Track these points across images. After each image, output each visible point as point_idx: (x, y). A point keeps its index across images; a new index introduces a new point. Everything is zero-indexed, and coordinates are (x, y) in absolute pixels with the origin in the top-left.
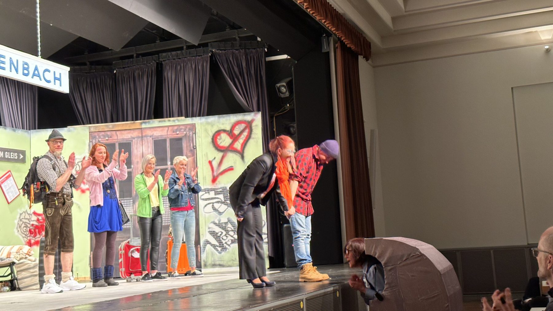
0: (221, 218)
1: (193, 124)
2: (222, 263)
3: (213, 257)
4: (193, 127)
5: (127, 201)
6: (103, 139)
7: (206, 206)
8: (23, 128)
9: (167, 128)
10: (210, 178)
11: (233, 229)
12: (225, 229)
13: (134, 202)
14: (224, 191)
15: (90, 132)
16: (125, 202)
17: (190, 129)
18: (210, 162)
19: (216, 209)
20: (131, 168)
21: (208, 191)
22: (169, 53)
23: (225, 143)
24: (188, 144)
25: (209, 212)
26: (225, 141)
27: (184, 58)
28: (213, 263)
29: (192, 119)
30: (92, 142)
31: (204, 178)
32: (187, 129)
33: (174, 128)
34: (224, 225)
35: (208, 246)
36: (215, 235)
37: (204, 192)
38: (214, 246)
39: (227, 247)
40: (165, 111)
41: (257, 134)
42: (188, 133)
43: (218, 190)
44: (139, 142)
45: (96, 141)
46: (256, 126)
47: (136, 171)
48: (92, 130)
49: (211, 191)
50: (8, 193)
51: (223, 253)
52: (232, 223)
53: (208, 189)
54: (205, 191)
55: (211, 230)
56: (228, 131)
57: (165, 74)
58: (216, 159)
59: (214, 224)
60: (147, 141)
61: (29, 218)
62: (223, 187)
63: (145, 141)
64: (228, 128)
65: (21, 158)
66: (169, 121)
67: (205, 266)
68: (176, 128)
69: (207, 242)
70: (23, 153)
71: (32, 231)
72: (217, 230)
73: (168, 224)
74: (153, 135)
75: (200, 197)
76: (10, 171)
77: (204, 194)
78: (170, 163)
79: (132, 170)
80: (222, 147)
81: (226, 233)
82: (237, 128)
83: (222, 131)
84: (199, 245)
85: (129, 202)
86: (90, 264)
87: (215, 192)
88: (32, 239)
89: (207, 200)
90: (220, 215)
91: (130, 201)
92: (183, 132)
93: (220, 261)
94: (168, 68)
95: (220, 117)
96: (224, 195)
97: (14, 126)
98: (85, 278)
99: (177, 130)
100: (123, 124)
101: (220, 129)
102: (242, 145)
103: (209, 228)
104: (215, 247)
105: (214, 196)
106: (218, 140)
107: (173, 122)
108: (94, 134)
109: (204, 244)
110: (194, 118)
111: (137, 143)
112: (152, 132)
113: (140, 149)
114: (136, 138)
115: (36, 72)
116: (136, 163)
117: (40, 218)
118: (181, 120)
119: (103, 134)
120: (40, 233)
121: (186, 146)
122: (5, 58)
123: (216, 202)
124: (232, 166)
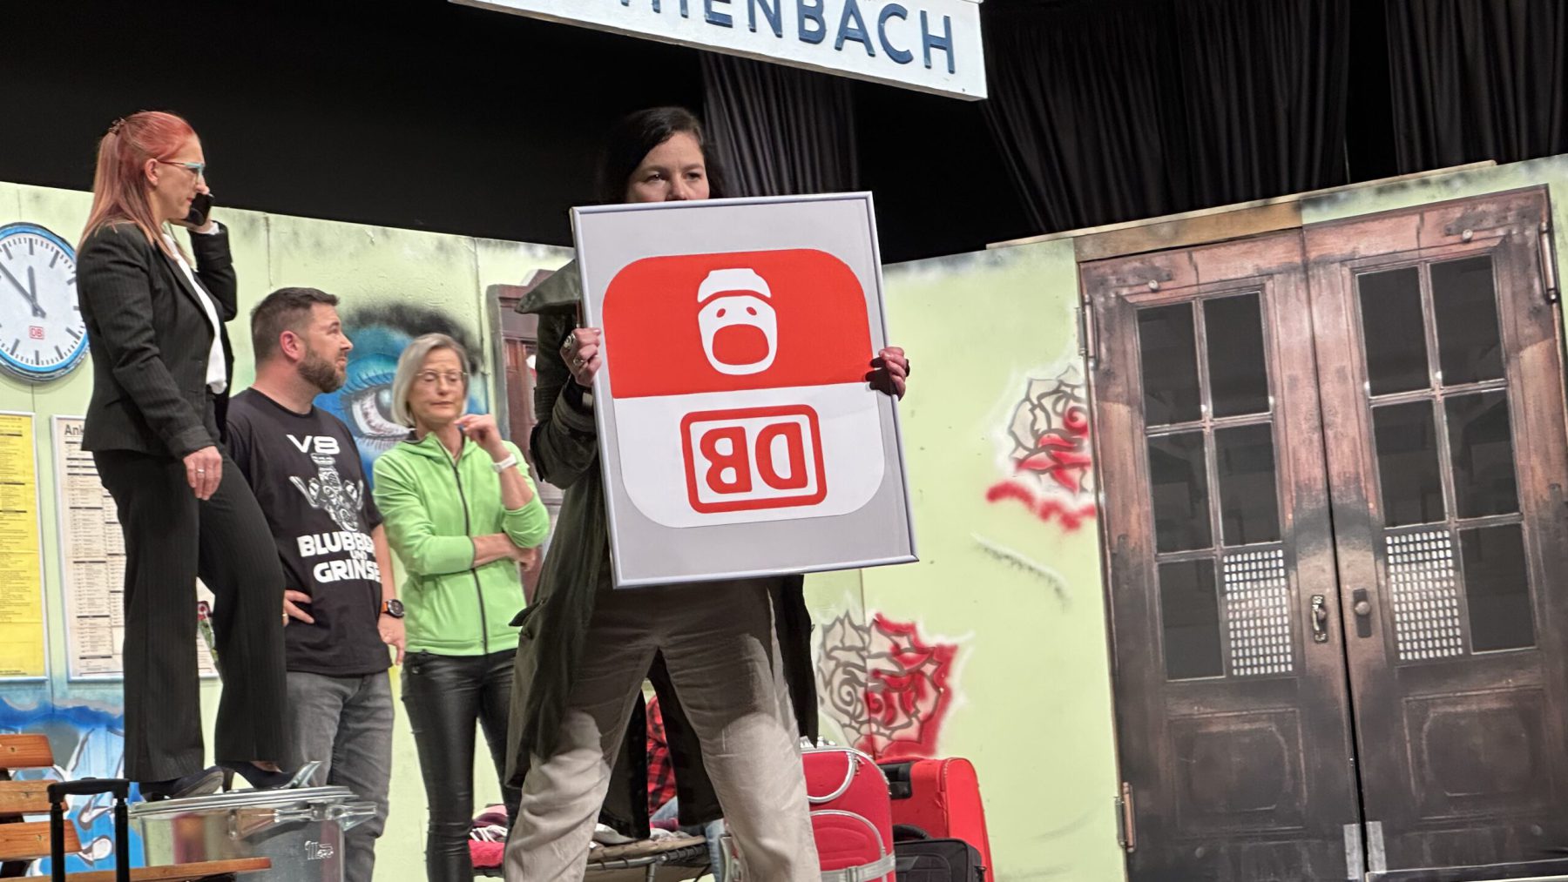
1: (1536, 188)
4: (1538, 204)
6: (1137, 289)
9: (1417, 218)
13: (1290, 562)
15: (1078, 263)
17: (1525, 216)
20: (1266, 408)
24: (1521, 284)
29: (1531, 168)
30: (1091, 303)
32: (1511, 217)
33: (1451, 216)
40: (1403, 141)
42: (1514, 232)
44: (1293, 288)
45: (1107, 298)
47: (1289, 420)
48: (1090, 251)
60: (1331, 286)
61: (859, 644)
63: (1319, 283)
66: (1425, 183)
68: (1457, 213)
71: (876, 701)
74: (1354, 253)
78: (1439, 375)
79: (1273, 417)
85: (1271, 560)
86: (1123, 835)
88: (878, 733)
91: (1273, 555)
92: (1493, 229)
99: (1461, 224)
100: (1220, 217)
107: (1442, 188)
108: (1095, 268)
110: (1541, 163)
111: (1286, 295)
112: (1349, 241)
113: (1301, 321)
114: (1280, 273)
115: (852, 24)
116: (1286, 386)
117: (904, 643)
118: (1481, 174)
119: (1137, 264)
120: (907, 706)
121: (1508, 291)
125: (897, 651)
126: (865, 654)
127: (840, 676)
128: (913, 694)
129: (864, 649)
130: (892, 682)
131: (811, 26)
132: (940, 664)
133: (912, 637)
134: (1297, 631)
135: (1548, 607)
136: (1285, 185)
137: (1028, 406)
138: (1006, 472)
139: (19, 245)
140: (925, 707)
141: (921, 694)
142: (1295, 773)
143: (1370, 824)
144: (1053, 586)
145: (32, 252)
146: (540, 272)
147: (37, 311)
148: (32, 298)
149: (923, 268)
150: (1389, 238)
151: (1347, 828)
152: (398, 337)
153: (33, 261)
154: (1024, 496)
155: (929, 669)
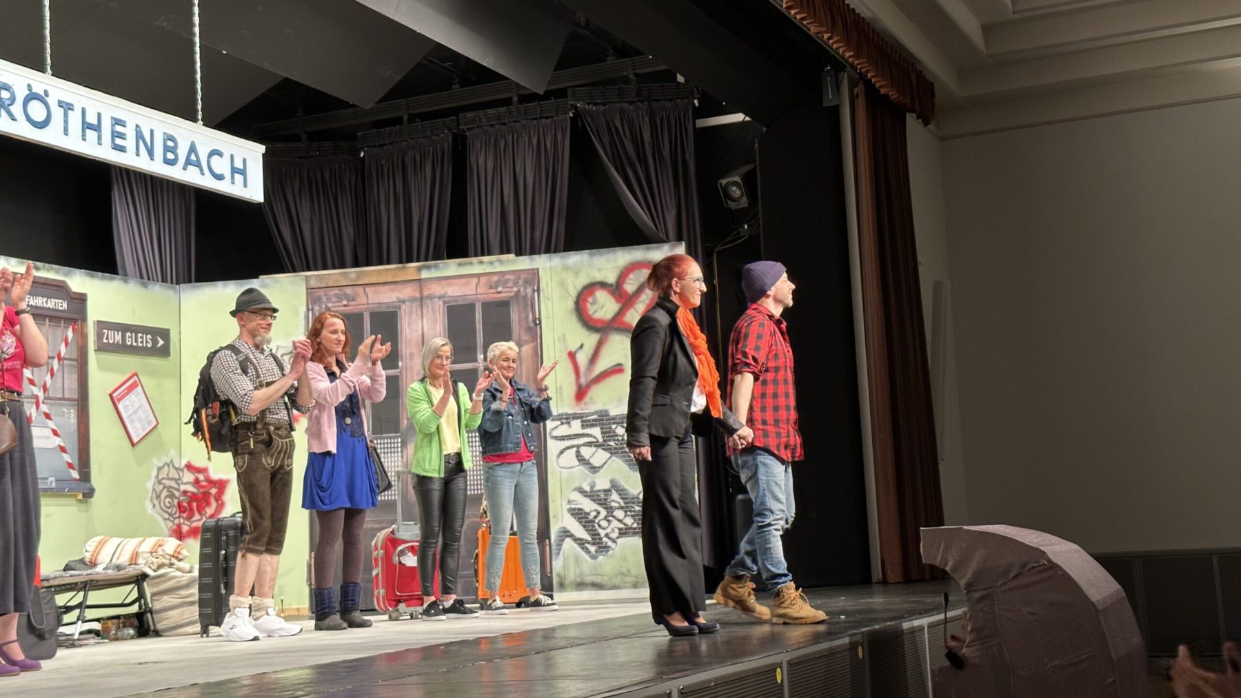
0: (595, 480)
1: (533, 269)
2: (598, 580)
3: (579, 566)
4: (533, 277)
5: (389, 441)
6: (336, 304)
7: (562, 452)
8: (164, 280)
9: (475, 280)
10: (570, 390)
11: (622, 504)
12: (605, 504)
13: (404, 444)
14: (602, 420)
15: (307, 289)
16: (384, 444)
17: (526, 282)
18: (572, 356)
19: (584, 460)
20: (396, 367)
21: (566, 419)
22: (481, 113)
23: (606, 311)
24: (523, 316)
25: (570, 466)
26: (604, 307)
27: (513, 124)
28: (578, 580)
29: (532, 260)
30: (312, 310)
31: (559, 391)
32: (521, 282)
33: (492, 280)
34: (602, 496)
35: (568, 541)
36: (583, 518)
37: (559, 423)
38: (581, 542)
39: (610, 543)
40: (472, 241)
42: (522, 289)
43: (590, 418)
44: (414, 309)
45: (321, 307)
47: (409, 375)
48: (313, 283)
49: (574, 418)
50: (132, 422)
51: (601, 558)
52: (622, 492)
53: (567, 414)
54: (560, 419)
55: (573, 506)
56: (612, 285)
57: (473, 159)
58: (585, 347)
59: (581, 492)
60: (433, 309)
61: (177, 477)
62: (601, 411)
63: (428, 307)
64: (611, 278)
65: (159, 345)
66: (481, 262)
67: (562, 586)
68: (495, 278)
69: (566, 533)
70: (165, 334)
71: (184, 507)
72: (588, 505)
73: (479, 492)
74: (446, 293)
75: (550, 433)
76: (136, 374)
77: (557, 427)
78: (482, 356)
79: (400, 372)
80: (599, 321)
81: (608, 512)
83: (598, 286)
84: (547, 540)
85: (394, 443)
86: (309, 579)
87: (582, 422)
88: (184, 523)
89: (564, 440)
90: (594, 473)
91: (396, 441)
92: (512, 287)
93: (594, 575)
94: (479, 145)
95: (592, 255)
96: (601, 429)
97: (145, 277)
98: (298, 609)
99: (497, 284)
100: (379, 271)
101: (593, 281)
103: (569, 502)
104: (583, 544)
105: (580, 431)
106: (589, 305)
107: (489, 265)
108: (316, 292)
109: (558, 537)
110: (536, 257)
111: (411, 312)
112: (443, 288)
113: (417, 326)
114: (409, 301)
115: (193, 157)
116: (408, 357)
117: (201, 477)
118: (508, 260)
119: (338, 292)
120: (200, 510)
121: (517, 319)
122: (125, 126)
123: (586, 445)
124: (620, 365)
125: (197, 482)
126: (180, 482)
127: (165, 493)
128: (204, 504)
129: (179, 479)
130: (193, 497)
131: (170, 156)
132: (220, 488)
133: (206, 474)
134: (405, 479)
136: (414, 257)
140: (210, 511)
141: (208, 504)
149: (225, 286)
150: (462, 288)
155: (214, 491)
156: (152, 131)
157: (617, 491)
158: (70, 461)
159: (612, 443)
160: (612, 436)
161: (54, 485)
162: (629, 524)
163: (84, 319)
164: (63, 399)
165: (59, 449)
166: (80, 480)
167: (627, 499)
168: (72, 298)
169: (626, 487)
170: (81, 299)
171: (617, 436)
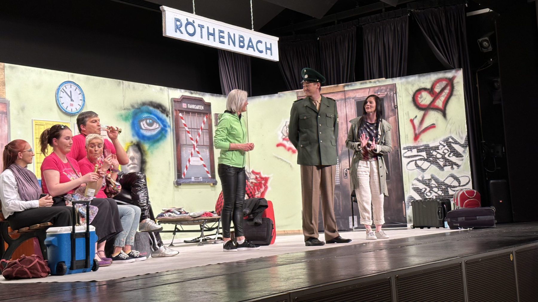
0: (424, 175)
1: (393, 84)
4: (393, 88)
7: (409, 163)
9: (368, 90)
10: (411, 136)
11: (437, 185)
12: (429, 185)
13: (340, 161)
14: (426, 149)
17: (391, 90)
18: (412, 121)
19: (419, 166)
21: (410, 149)
22: (369, 17)
23: (426, 101)
24: (390, 104)
25: (412, 169)
26: (426, 99)
27: (383, 21)
29: (393, 80)
31: (406, 136)
32: (388, 90)
34: (427, 182)
36: (419, 191)
37: (407, 150)
40: (366, 73)
41: (458, 91)
42: (389, 93)
43: (421, 148)
44: (342, 103)
46: (458, 82)
49: (414, 148)
52: (436, 180)
53: (410, 147)
54: (407, 149)
55: (414, 187)
56: (429, 89)
57: (365, 38)
58: (418, 117)
59: (418, 180)
60: (350, 104)
62: (426, 145)
63: (348, 103)
66: (371, 82)
68: (377, 89)
69: (412, 198)
72: (421, 186)
74: (355, 96)
75: (403, 155)
77: (406, 152)
80: (424, 105)
81: (430, 189)
82: (438, 86)
83: (423, 90)
84: (403, 201)
87: (417, 149)
89: (409, 158)
90: (424, 172)
92: (384, 92)
94: (368, 31)
95: (419, 76)
96: (426, 152)
98: (298, 230)
99: (378, 91)
101: (421, 88)
102: (443, 103)
103: (413, 185)
105: (417, 154)
106: (419, 99)
107: (374, 84)
109: (408, 200)
110: (394, 79)
111: (341, 105)
112: (354, 94)
113: (344, 110)
114: (340, 100)
115: (250, 44)
117: (258, 176)
118: (382, 81)
120: (258, 190)
121: (387, 106)
122: (224, 33)
123: (419, 160)
124: (434, 124)
125: (256, 178)
130: (255, 185)
131: (242, 44)
132: (265, 181)
133: (260, 175)
134: (341, 176)
135: (393, 172)
136: (341, 81)
137: (286, 127)
138: (280, 141)
139: (68, 86)
140: (262, 190)
141: (261, 187)
142: (339, 206)
143: (354, 216)
144: (290, 165)
145: (71, 87)
146: (182, 95)
147: (72, 100)
148: (71, 97)
149: (264, 97)
150: (363, 94)
151: (350, 217)
152: (151, 108)
153: (71, 89)
154: (284, 146)
155: (263, 182)
156: (234, 34)
157: (434, 180)
158: (208, 170)
159: (431, 159)
160: (431, 156)
161: (202, 180)
162: (440, 194)
163: (210, 113)
164: (204, 145)
165: (203, 166)
166: (211, 178)
167: (439, 183)
168: (205, 105)
169: (438, 178)
170: (208, 105)
171: (433, 155)
